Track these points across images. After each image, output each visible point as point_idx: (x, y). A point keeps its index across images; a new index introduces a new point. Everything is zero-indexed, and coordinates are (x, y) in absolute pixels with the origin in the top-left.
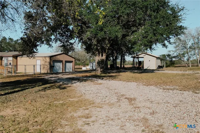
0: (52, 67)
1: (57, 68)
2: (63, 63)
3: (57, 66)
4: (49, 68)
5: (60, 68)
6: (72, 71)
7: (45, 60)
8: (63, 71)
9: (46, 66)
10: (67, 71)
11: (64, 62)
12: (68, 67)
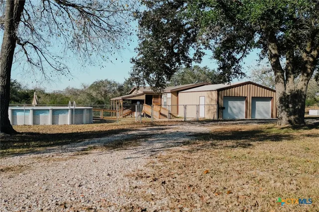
0: (221, 109)
1: (235, 111)
2: (247, 102)
3: (234, 107)
4: (216, 110)
5: (240, 110)
6: (269, 117)
7: (210, 96)
8: (246, 117)
9: (213, 108)
10: (257, 117)
11: (250, 100)
12: (262, 110)
